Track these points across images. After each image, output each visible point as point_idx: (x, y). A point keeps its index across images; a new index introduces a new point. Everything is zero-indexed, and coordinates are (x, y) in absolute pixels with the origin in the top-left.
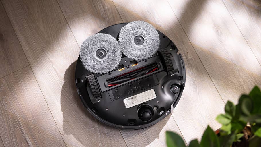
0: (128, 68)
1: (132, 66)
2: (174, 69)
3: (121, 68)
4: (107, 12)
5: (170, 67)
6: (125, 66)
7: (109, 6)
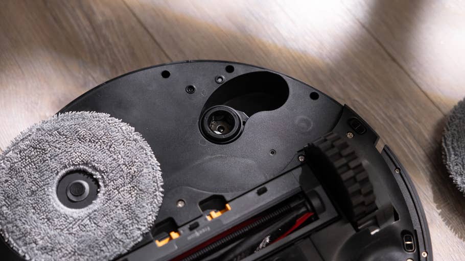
0: (194, 227)
1: (209, 218)
2: (379, 206)
3: (165, 234)
4: (105, 31)
5: (361, 199)
6: (179, 224)
7: (108, 12)
